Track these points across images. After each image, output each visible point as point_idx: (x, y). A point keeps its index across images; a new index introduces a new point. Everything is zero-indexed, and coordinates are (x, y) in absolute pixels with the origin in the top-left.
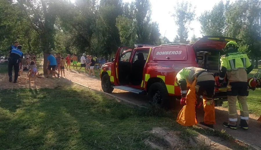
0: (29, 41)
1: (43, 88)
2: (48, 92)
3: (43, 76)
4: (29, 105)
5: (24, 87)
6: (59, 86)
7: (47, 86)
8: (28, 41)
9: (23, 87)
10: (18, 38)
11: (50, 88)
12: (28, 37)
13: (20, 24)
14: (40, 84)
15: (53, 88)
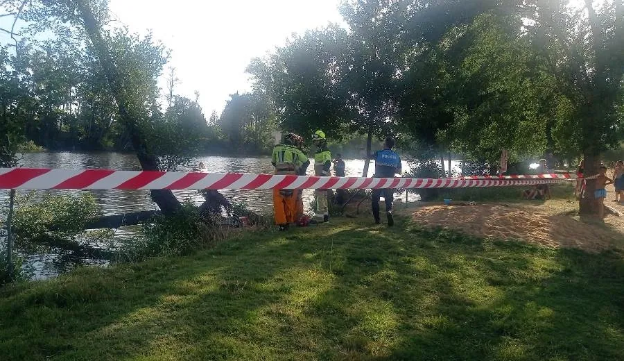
0: (551, 124)
1: (569, 249)
2: (580, 261)
3: (577, 217)
4: (522, 284)
5: (521, 240)
6: (615, 250)
7: (579, 244)
8: (547, 125)
9: (518, 237)
10: (523, 118)
11: (588, 250)
12: (548, 115)
13: (528, 85)
14: (562, 237)
15: (597, 252)
